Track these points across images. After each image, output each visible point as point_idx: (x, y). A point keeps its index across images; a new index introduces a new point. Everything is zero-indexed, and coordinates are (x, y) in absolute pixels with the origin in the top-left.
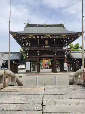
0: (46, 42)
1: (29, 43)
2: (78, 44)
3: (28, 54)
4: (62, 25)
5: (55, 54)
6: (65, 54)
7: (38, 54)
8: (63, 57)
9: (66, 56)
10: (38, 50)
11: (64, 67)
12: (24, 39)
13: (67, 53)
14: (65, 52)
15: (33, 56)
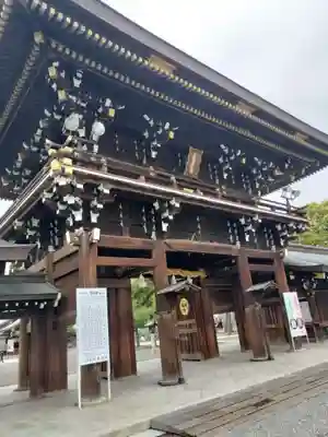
3: (94, 219)
5: (247, 238)
6: (282, 243)
7: (165, 228)
11: (289, 317)
12: (77, 83)
14: (283, 231)
15: (127, 237)
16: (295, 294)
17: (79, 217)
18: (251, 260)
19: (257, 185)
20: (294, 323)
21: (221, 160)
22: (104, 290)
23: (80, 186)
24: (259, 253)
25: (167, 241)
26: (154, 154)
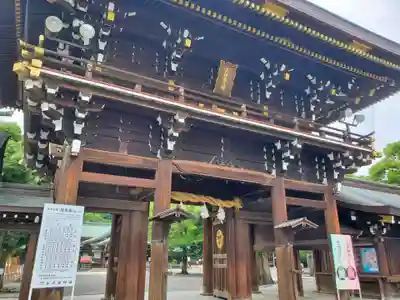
0: (226, 75)
1: (102, 45)
3: (78, 129)
5: (285, 166)
6: (336, 176)
7: (171, 146)
9: (339, 186)
11: (337, 265)
14: (336, 161)
15: (124, 154)
16: (349, 237)
17: (58, 126)
18: (290, 193)
19: (312, 108)
20: (342, 273)
21: (262, 76)
22: (82, 209)
23: (52, 91)
24: (304, 185)
25: (177, 162)
26: (174, 67)
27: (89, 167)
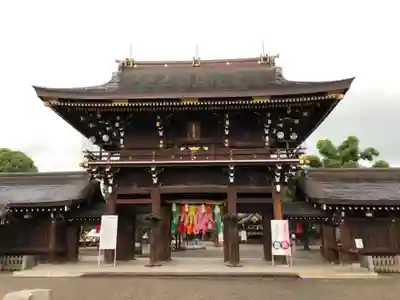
0: (194, 129)
1: (122, 134)
2: (352, 141)
3: (111, 181)
4: (265, 59)
5: (232, 180)
6: (278, 180)
7: (155, 181)
8: (269, 195)
9: (278, 188)
10: (153, 162)
11: (273, 240)
12: (99, 116)
13: (282, 177)
15: (135, 187)
16: (287, 221)
18: (240, 195)
20: (277, 245)
22: (116, 217)
25: (163, 188)
26: (161, 134)
27: (121, 196)
